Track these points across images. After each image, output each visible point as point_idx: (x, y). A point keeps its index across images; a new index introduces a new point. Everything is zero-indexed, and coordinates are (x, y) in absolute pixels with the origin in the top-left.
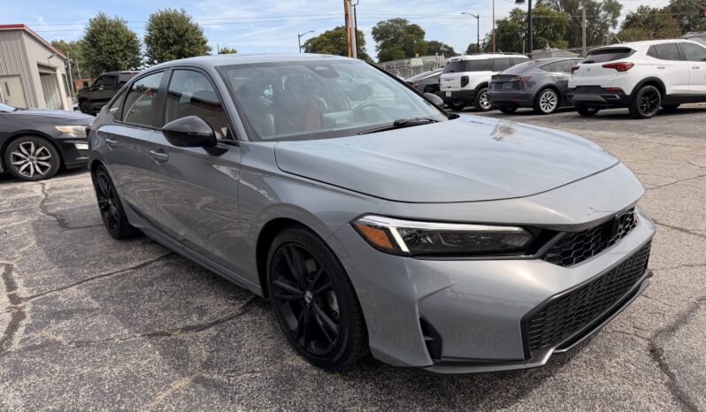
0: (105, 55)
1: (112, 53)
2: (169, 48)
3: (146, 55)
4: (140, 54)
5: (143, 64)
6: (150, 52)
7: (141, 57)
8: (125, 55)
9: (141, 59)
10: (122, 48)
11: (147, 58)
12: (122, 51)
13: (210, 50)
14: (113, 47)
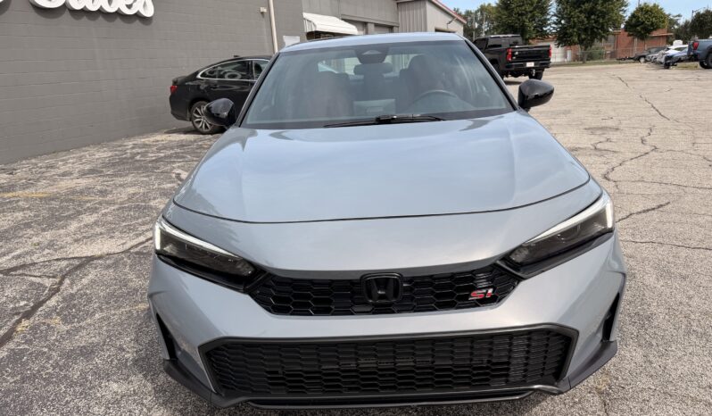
0: (514, 16)
1: (522, 15)
2: (579, 7)
3: (555, 15)
4: (548, 14)
5: (550, 24)
6: (559, 12)
7: (548, 17)
8: (533, 17)
9: (549, 20)
10: (531, 9)
11: (554, 18)
12: (531, 12)
13: (626, 6)
14: (523, 8)
